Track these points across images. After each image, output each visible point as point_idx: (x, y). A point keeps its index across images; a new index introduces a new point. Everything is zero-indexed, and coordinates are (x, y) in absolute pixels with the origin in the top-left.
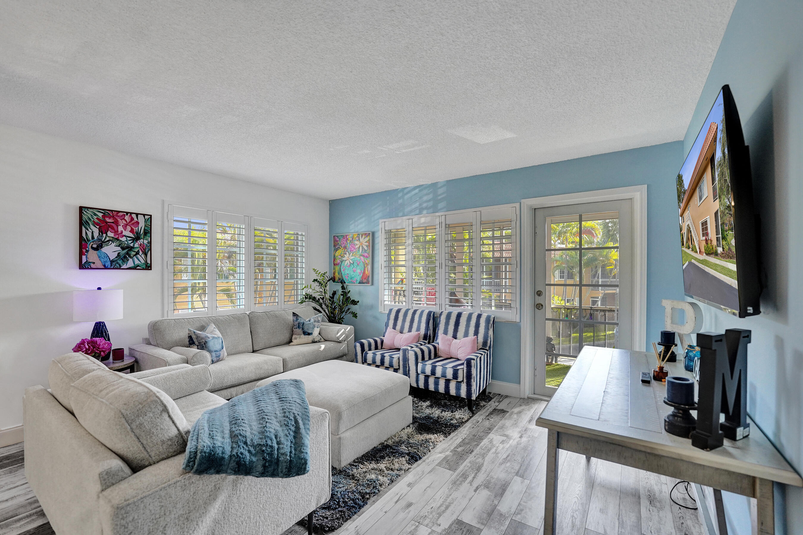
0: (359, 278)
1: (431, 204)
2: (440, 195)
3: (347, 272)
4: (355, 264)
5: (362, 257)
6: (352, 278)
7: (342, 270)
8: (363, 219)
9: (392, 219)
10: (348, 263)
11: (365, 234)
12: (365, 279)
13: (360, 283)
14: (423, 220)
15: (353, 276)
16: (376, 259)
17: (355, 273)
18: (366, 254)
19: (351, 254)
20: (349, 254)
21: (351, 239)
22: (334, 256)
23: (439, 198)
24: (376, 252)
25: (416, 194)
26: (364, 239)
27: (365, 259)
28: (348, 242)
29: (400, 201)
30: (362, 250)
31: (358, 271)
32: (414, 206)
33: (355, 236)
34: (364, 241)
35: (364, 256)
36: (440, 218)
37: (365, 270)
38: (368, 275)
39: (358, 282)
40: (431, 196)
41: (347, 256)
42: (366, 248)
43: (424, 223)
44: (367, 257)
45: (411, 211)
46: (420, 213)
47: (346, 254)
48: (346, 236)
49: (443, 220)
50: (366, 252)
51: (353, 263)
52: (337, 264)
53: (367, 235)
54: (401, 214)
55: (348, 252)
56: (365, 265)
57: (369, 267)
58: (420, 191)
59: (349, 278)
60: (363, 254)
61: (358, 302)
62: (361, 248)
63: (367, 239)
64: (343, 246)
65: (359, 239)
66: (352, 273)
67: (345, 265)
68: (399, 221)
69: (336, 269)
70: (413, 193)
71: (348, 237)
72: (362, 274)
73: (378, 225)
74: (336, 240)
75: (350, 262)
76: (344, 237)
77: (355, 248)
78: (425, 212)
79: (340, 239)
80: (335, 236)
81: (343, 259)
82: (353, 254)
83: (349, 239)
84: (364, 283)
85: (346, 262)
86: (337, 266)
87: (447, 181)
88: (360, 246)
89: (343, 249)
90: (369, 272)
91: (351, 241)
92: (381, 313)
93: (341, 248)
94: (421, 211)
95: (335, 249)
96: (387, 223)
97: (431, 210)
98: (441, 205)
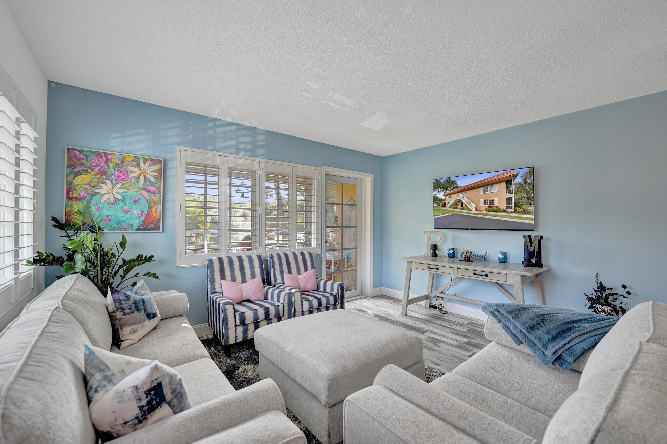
0: (137, 223)
1: (249, 147)
2: (260, 141)
3: (106, 212)
4: (128, 201)
5: (145, 193)
6: (119, 223)
7: (93, 209)
8: (143, 137)
10: (109, 199)
11: (152, 160)
12: (150, 223)
13: (139, 229)
14: (241, 161)
15: (123, 219)
16: (169, 196)
17: (127, 215)
18: (153, 189)
19: (120, 185)
20: (114, 185)
21: (119, 162)
22: (70, 184)
23: (258, 143)
24: (169, 188)
25: (232, 131)
26: (150, 166)
27: (152, 196)
28: (111, 165)
29: (210, 132)
30: (145, 182)
31: (135, 211)
32: (229, 143)
33: (128, 159)
34: (149, 170)
35: (148, 191)
36: (261, 164)
37: (150, 210)
38: (157, 218)
39: (135, 227)
40: (249, 139)
41: (106, 187)
42: (153, 180)
43: (241, 165)
44: (154, 193)
45: (226, 148)
46: (237, 153)
47: (104, 183)
48: (106, 155)
49: (264, 167)
50: (152, 186)
51: (124, 199)
52: (76, 199)
53: (155, 161)
54: (211, 147)
55: (112, 182)
56: (151, 204)
57: (160, 207)
58: (237, 129)
59: (111, 223)
60: (146, 187)
61: (152, 257)
62: (142, 178)
63: (156, 167)
64: (97, 169)
65: (138, 165)
66: (120, 215)
67: (102, 201)
68: (209, 155)
69: (75, 206)
70: (228, 128)
71: (110, 157)
72: (143, 218)
73: (174, 152)
74: (75, 157)
75: (114, 197)
76: (98, 155)
77: (127, 176)
78: (242, 153)
79: (87, 157)
80: (68, 149)
81: (96, 191)
82: (122, 185)
83: (113, 160)
84: (148, 230)
85: (105, 197)
86: (78, 201)
87: (267, 131)
88: (140, 175)
89: (95, 175)
90: (158, 213)
91: (117, 165)
92: (179, 268)
93: (90, 173)
94: (237, 151)
95: (71, 172)
96: (189, 153)
97: (250, 153)
98: (260, 152)
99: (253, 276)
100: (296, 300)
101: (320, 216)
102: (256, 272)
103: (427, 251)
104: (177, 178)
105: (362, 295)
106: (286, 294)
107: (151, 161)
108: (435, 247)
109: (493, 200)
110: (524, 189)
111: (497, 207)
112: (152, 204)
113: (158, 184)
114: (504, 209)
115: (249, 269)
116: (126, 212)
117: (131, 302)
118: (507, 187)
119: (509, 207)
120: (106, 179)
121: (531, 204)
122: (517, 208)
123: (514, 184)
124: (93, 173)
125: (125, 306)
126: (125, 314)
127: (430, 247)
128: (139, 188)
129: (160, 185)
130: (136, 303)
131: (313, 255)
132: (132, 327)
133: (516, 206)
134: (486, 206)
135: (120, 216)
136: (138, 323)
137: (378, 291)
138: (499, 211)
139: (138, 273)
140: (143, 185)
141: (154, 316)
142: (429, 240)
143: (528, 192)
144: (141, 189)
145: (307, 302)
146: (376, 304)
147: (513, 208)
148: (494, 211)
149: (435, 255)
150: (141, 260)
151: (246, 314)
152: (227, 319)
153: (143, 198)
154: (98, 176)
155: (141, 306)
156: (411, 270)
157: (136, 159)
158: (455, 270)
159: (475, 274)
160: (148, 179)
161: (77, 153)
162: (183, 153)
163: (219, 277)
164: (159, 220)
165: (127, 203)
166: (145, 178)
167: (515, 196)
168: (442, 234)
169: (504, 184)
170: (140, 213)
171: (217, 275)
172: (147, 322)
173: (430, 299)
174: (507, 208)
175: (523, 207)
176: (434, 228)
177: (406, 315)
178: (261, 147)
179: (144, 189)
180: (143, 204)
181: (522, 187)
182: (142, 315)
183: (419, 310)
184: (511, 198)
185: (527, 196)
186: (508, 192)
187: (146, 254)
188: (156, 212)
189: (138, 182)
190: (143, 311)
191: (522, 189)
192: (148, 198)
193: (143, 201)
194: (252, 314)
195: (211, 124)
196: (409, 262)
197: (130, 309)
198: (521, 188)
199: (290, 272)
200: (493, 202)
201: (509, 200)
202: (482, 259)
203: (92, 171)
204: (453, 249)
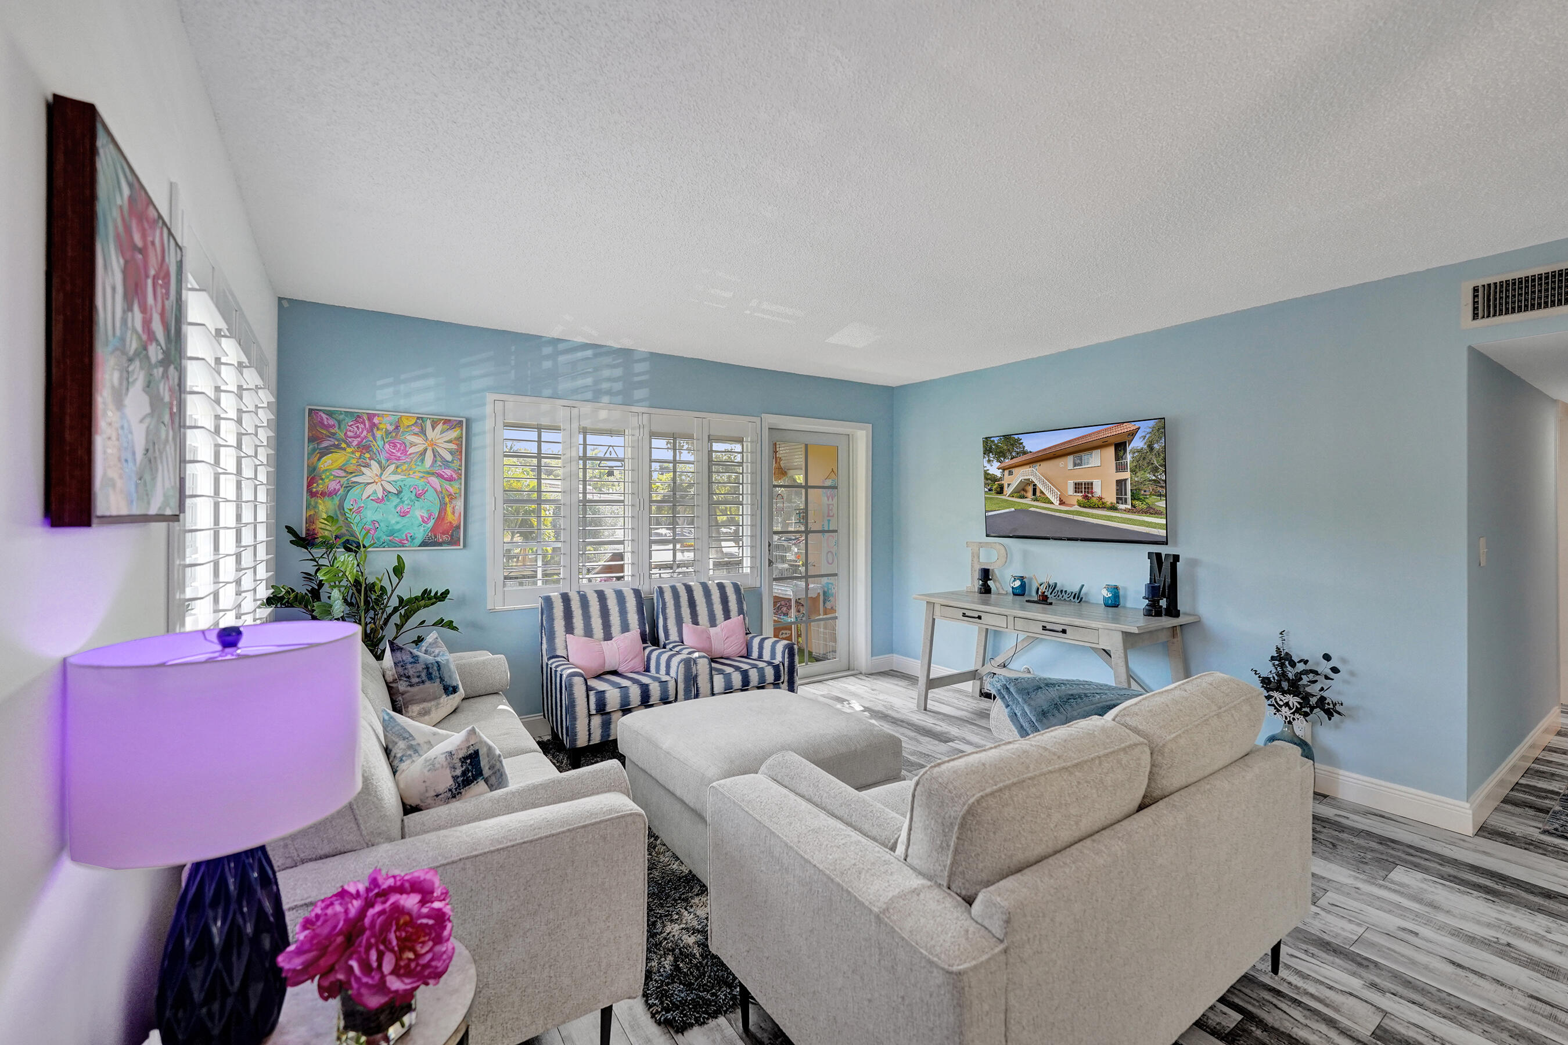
0: (420, 533)
1: (618, 386)
2: (639, 374)
3: (370, 515)
4: (406, 495)
5: (434, 480)
6: (392, 533)
7: (350, 510)
8: (431, 382)
9: (527, 399)
10: (375, 492)
11: (446, 422)
12: (443, 533)
13: (424, 544)
14: (603, 414)
15: (397, 527)
16: (475, 485)
17: (405, 520)
18: (449, 473)
19: (392, 467)
20: (383, 469)
21: (391, 428)
22: (312, 469)
23: (636, 379)
24: (475, 469)
25: (587, 358)
26: (442, 432)
27: (446, 484)
28: (379, 434)
29: (547, 364)
30: (434, 461)
31: (419, 512)
32: (580, 382)
33: (406, 423)
34: (442, 439)
35: (441, 476)
36: (640, 417)
37: (443, 510)
38: (455, 523)
39: (418, 541)
40: (618, 372)
41: (371, 473)
42: (449, 457)
44: (450, 479)
45: (575, 391)
46: (595, 399)
47: (367, 466)
48: (371, 417)
49: (645, 422)
50: (447, 467)
51: (400, 492)
52: (323, 494)
53: (450, 424)
54: (548, 392)
55: (379, 463)
56: (445, 500)
57: (459, 504)
58: (596, 355)
59: (379, 534)
60: (436, 469)
62: (429, 455)
63: (453, 434)
64: (355, 443)
65: (423, 432)
66: (394, 519)
67: (364, 497)
68: (545, 406)
69: (321, 507)
70: (580, 355)
71: (376, 420)
72: (432, 522)
73: (484, 404)
74: (321, 423)
75: (384, 489)
76: (358, 418)
77: (405, 452)
78: (606, 399)
79: (339, 422)
80: (310, 410)
81: (354, 479)
82: (397, 467)
83: (381, 426)
84: (440, 544)
85: (369, 490)
86: (327, 498)
87: (651, 353)
88: (426, 450)
89: (353, 452)
90: (457, 515)
91: (388, 433)
92: (493, 612)
93: (344, 449)
94: (597, 396)
95: (314, 450)
96: (510, 405)
97: (619, 399)
98: (639, 394)
99: (625, 628)
100: (700, 672)
101: (759, 512)
102: (630, 621)
103: (973, 581)
104: (488, 452)
105: (850, 670)
106: (681, 661)
107: (444, 424)
108: (986, 575)
109: (1092, 483)
110: (1148, 463)
111: (1101, 498)
112: (447, 500)
113: (457, 463)
114: (1112, 503)
115: (617, 614)
116: (404, 514)
117: (420, 667)
118: (1117, 458)
119: (1121, 499)
120: (371, 459)
121: (1160, 495)
122: (1137, 503)
123: (1131, 450)
124: (349, 450)
125: (411, 672)
126: (411, 686)
127: (977, 575)
128: (424, 472)
129: (460, 466)
130: (427, 668)
131: (742, 588)
132: (422, 706)
133: (1133, 498)
134: (1079, 496)
135: (393, 522)
136: (430, 700)
137: (884, 661)
138: (1103, 506)
139: (424, 621)
140: (432, 466)
141: (455, 690)
142: (976, 560)
143: (1155, 470)
144: (428, 473)
145: (721, 676)
146: (874, 688)
147: (1129, 501)
148: (1093, 508)
149: (986, 590)
150: (429, 598)
151: (607, 695)
152: (574, 701)
153: (431, 490)
154: (358, 454)
155: (435, 673)
156: (934, 620)
157: (420, 422)
158: (1010, 619)
159: (1044, 628)
160: (440, 456)
161: (324, 416)
162: (499, 405)
163: (563, 629)
164: (458, 527)
165: (405, 499)
166: (435, 453)
167: (1131, 478)
168: (1002, 548)
169: (1111, 452)
170: (426, 515)
171: (559, 624)
172: (444, 699)
173: (981, 679)
174: (1118, 503)
175: (1147, 501)
176: (987, 536)
177: (925, 709)
178: (641, 385)
179: (433, 474)
180: (431, 499)
181: (1144, 458)
182: (436, 687)
183: (956, 701)
184: (1125, 480)
185: (1154, 478)
186: (1120, 468)
187: (438, 588)
188: (453, 513)
189: (423, 461)
190: (438, 680)
191: (1145, 463)
192: (439, 489)
193: (431, 495)
194: (619, 695)
195: (547, 350)
196: (931, 605)
197: (418, 677)
198: (1142, 460)
199: (695, 622)
200: (1092, 488)
201: (1121, 484)
202: (1074, 598)
203: (348, 446)
204: (1022, 578)
